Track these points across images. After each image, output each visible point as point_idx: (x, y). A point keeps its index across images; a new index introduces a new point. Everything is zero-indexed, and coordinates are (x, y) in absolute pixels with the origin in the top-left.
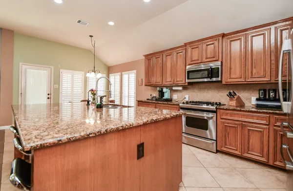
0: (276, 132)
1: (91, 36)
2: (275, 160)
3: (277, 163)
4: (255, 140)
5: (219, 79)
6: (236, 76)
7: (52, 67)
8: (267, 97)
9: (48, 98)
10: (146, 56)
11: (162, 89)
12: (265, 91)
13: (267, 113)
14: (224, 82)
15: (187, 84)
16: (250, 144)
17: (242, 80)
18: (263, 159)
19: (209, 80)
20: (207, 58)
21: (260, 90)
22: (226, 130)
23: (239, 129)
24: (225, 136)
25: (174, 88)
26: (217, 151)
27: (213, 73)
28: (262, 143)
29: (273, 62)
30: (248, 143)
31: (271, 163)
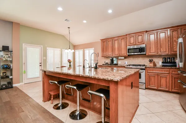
0: (172, 76)
1: (69, 28)
2: (172, 89)
3: (173, 90)
4: (163, 81)
5: (145, 53)
6: (153, 52)
7: (42, 46)
8: (166, 61)
9: (40, 66)
10: (102, 40)
11: (113, 59)
12: (165, 58)
13: (168, 68)
14: (147, 55)
15: (127, 56)
16: (161, 83)
17: (156, 53)
18: (167, 89)
19: (140, 53)
20: (138, 42)
21: (163, 58)
22: (150, 78)
23: (156, 77)
24: (150, 81)
25: (119, 58)
26: (146, 88)
27: (142, 50)
28: (166, 82)
29: (169, 45)
30: (160, 83)
31: (170, 91)
